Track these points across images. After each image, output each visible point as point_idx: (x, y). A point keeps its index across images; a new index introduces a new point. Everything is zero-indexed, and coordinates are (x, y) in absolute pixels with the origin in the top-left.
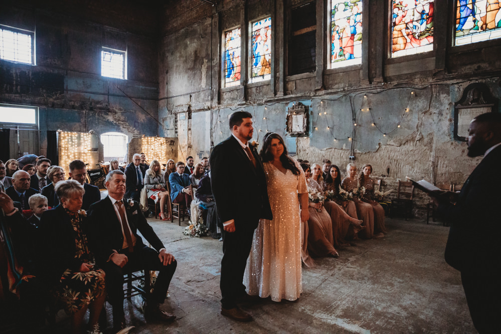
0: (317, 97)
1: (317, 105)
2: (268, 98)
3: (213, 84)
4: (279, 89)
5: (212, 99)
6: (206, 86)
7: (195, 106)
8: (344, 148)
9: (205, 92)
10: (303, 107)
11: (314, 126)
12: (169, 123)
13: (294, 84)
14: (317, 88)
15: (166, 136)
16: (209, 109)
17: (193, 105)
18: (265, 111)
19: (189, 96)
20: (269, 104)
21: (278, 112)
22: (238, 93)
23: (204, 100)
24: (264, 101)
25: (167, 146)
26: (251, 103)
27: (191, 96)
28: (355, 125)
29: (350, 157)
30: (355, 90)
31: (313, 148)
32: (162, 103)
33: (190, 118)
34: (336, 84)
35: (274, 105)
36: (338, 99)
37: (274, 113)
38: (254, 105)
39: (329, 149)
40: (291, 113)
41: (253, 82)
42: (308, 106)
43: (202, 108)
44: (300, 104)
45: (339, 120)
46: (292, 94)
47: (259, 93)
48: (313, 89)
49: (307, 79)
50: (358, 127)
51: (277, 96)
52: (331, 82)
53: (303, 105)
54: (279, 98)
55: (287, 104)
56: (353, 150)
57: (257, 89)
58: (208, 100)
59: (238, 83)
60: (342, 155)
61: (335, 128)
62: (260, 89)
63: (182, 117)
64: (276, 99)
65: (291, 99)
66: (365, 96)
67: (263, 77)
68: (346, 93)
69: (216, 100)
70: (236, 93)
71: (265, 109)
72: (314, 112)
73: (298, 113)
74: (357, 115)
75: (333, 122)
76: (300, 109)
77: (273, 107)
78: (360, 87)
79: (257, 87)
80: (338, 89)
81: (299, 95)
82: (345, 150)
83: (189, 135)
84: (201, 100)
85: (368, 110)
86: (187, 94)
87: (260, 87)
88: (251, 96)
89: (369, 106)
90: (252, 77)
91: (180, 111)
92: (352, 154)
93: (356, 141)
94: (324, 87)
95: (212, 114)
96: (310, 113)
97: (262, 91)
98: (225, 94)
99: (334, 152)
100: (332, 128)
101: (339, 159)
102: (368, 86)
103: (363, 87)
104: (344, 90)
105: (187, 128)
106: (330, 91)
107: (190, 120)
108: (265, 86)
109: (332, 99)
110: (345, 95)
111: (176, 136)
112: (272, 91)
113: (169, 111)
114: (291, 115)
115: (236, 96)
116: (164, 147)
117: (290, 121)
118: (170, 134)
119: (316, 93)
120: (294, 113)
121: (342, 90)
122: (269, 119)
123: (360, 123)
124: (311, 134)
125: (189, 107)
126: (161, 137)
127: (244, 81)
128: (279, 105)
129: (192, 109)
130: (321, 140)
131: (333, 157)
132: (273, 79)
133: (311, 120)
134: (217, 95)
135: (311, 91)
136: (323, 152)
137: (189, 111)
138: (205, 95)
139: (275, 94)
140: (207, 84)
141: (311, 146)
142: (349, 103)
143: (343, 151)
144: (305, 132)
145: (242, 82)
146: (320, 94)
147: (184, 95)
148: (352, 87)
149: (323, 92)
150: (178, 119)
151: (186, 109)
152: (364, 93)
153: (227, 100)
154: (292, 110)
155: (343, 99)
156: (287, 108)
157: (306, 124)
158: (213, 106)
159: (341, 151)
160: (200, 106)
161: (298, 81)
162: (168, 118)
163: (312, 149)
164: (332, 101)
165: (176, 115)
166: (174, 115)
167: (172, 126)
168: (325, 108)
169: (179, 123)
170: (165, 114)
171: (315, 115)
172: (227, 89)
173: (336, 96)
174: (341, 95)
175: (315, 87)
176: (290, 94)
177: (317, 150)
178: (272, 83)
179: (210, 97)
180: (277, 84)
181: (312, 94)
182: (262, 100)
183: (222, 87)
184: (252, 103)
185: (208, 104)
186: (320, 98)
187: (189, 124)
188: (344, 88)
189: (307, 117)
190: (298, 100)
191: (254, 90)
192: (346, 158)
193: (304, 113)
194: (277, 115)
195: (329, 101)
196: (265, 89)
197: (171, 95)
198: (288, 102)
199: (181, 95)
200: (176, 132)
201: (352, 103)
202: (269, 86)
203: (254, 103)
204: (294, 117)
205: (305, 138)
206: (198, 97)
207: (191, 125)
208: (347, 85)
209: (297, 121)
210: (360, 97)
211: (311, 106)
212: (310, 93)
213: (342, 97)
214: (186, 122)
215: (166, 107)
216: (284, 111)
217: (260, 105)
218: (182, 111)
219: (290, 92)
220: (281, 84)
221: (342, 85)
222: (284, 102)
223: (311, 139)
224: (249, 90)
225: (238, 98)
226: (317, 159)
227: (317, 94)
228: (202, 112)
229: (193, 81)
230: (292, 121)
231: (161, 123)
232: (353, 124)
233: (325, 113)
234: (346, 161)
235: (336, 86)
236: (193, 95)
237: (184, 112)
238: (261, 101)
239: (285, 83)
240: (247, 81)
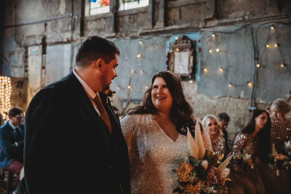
0: (207, 29)
1: (208, 39)
2: (144, 29)
3: (75, 9)
4: (158, 17)
5: (73, 29)
6: (65, 12)
7: (51, 38)
8: (242, 95)
9: (64, 20)
10: (189, 41)
11: (203, 67)
12: (18, 58)
13: (178, 12)
14: (207, 17)
15: (13, 75)
16: (68, 42)
17: (49, 36)
18: (140, 47)
19: (43, 24)
20: (145, 37)
21: (157, 47)
22: (106, 22)
23: (63, 31)
24: (138, 34)
25: (12, 89)
26: (122, 36)
27: (46, 25)
28: (258, 66)
29: (250, 108)
30: (259, 20)
31: (201, 95)
32: (9, 32)
33: (44, 52)
34: (233, 11)
35: (152, 39)
36: (236, 32)
37: (151, 49)
38: (126, 38)
39: (222, 97)
40: (174, 49)
41: (126, 9)
42: (196, 42)
43: (60, 40)
44: (185, 38)
45: (235, 59)
46: (175, 24)
47: (133, 23)
48: (203, 18)
49: (195, 6)
50: (261, 69)
51: (156, 27)
52: (226, 9)
53: (188, 39)
54: (159, 30)
55: (168, 38)
56: (255, 99)
57: (130, 18)
58: (67, 31)
59: (106, 10)
60: (239, 106)
61: (230, 70)
62: (134, 18)
63: (34, 51)
64: (154, 30)
65: (173, 32)
66: (272, 28)
67: (139, 2)
68: (246, 24)
69: (78, 31)
70: (104, 22)
71: (140, 44)
72: (202, 48)
73: (182, 50)
74: (261, 52)
75: (228, 62)
76: (184, 44)
77: (151, 41)
78: (266, 16)
79: (131, 15)
80: (236, 18)
81: (184, 26)
82: (243, 99)
83: (43, 75)
84: (58, 30)
85: (276, 45)
86: (41, 22)
87: (134, 14)
88: (122, 27)
89: (278, 41)
90: (124, 2)
91: (31, 43)
92: (253, 105)
93: (259, 87)
94: (218, 15)
95: (73, 48)
96: (197, 50)
97: (136, 21)
98: (89, 23)
99: (229, 101)
100: (226, 70)
101: (235, 111)
102: (276, 14)
103: (270, 16)
104: (244, 20)
105: (40, 66)
106: (224, 21)
107: (44, 55)
108: (141, 14)
109: (228, 31)
110: (245, 27)
111: (26, 76)
112: (149, 21)
113: (17, 42)
114: (173, 52)
115: (103, 27)
116: (9, 89)
117: (172, 60)
118: (18, 73)
119: (206, 24)
120: (177, 50)
121: (241, 19)
122: (145, 57)
123: (264, 63)
124: (198, 77)
125: (44, 39)
126: (4, 76)
127: (114, 7)
128: (158, 39)
129: (48, 41)
130: (212, 85)
131: (228, 108)
132: (151, 5)
133: (199, 59)
134: (79, 24)
135: (200, 20)
136: (214, 102)
137: (44, 44)
138: (64, 24)
139: (154, 24)
140: (67, 9)
141: (199, 92)
142: (251, 37)
143: (241, 101)
144: (191, 74)
145: (112, 8)
146: (212, 25)
147: (37, 23)
148: (254, 15)
149: (216, 22)
150: (29, 53)
151: (39, 41)
152: (271, 24)
153: (92, 31)
154: (174, 46)
155: (243, 31)
156: (168, 43)
157: (192, 65)
158: (75, 38)
159: (238, 100)
160: (57, 38)
161: (183, 8)
162: (16, 53)
163: (199, 96)
164: (228, 35)
165: (26, 47)
166: (24, 49)
167: (20, 62)
168: (217, 43)
169: (30, 59)
170: (13, 46)
171: (204, 51)
172: (92, 16)
173: (233, 28)
174: (240, 26)
175: (206, 16)
176: (172, 25)
177: (206, 99)
178: (150, 10)
179: (70, 27)
180: (156, 12)
181: (201, 26)
182: (137, 32)
183: (86, 14)
184: (124, 35)
185: (68, 35)
186: (211, 30)
187: (43, 60)
188: (243, 17)
189: (194, 55)
190: (182, 33)
191: (126, 19)
192: (245, 110)
193: (190, 50)
194: (155, 51)
195: (224, 35)
196: (141, 17)
197: (20, 23)
198: (169, 35)
199: (33, 23)
200: (26, 71)
201: (254, 36)
202: (146, 14)
203: (127, 35)
204: (177, 54)
205: (191, 82)
206: (55, 26)
207: (45, 61)
208: (248, 13)
209: (180, 60)
210: (266, 28)
211: (199, 41)
212: (198, 24)
213: (241, 28)
214: (39, 59)
215: (13, 37)
216: (164, 47)
217: (134, 38)
218: (34, 43)
219: (173, 22)
220: (161, 12)
221: (241, 13)
222: (165, 35)
223: (199, 84)
224: (121, 19)
225: (106, 29)
226: (206, 110)
227: (208, 25)
228: (59, 46)
229: (50, 5)
230: (174, 60)
231: (7, 57)
232: (255, 65)
233: (218, 50)
234: (245, 114)
235: (234, 14)
236: (49, 24)
237: (37, 45)
238: (135, 34)
239: (167, 10)
240: (117, 6)
